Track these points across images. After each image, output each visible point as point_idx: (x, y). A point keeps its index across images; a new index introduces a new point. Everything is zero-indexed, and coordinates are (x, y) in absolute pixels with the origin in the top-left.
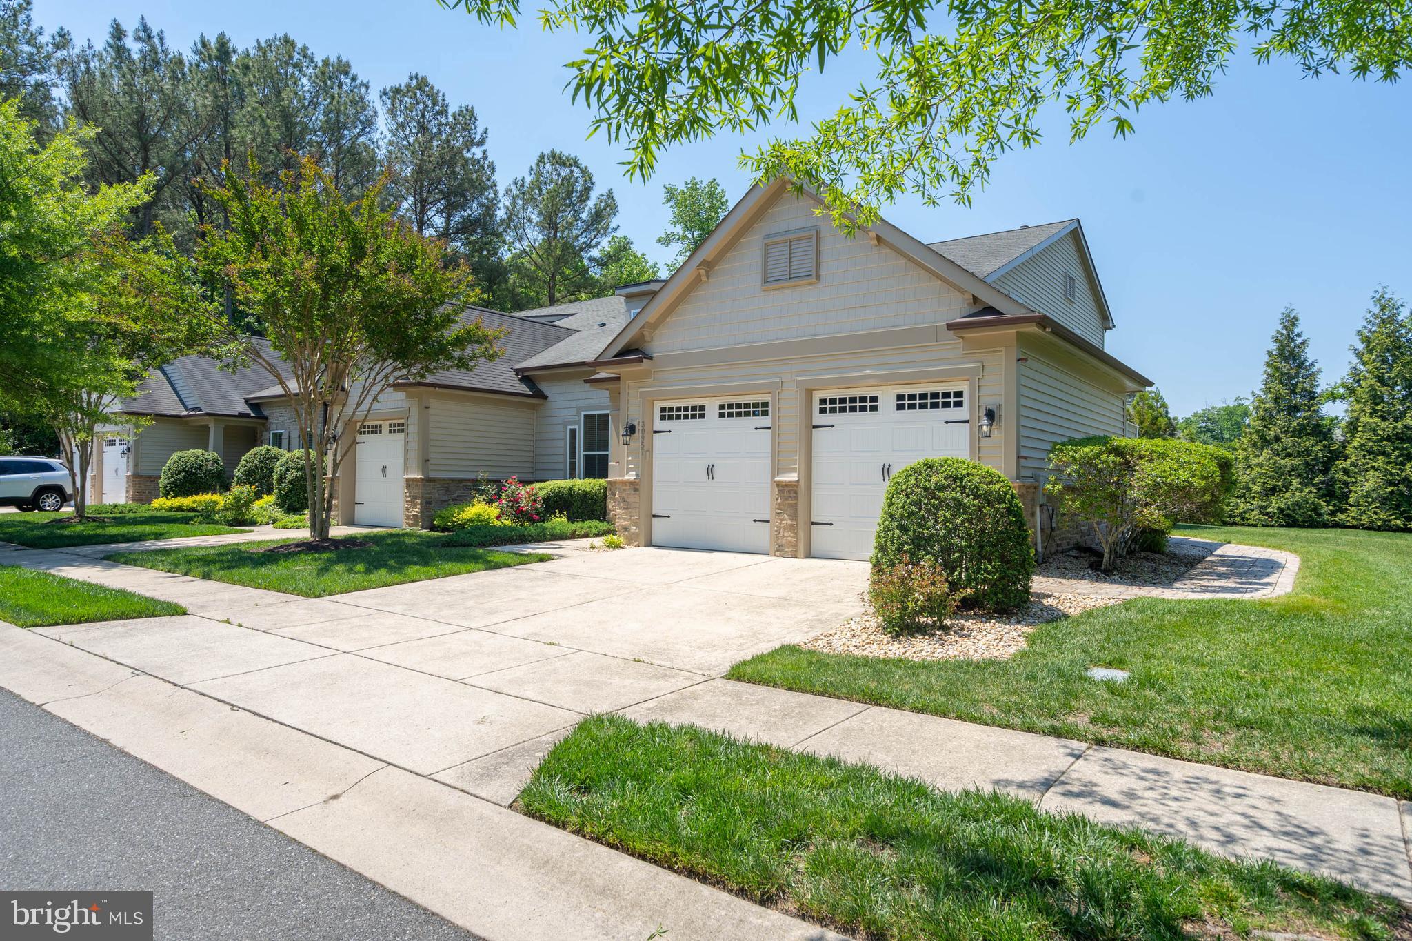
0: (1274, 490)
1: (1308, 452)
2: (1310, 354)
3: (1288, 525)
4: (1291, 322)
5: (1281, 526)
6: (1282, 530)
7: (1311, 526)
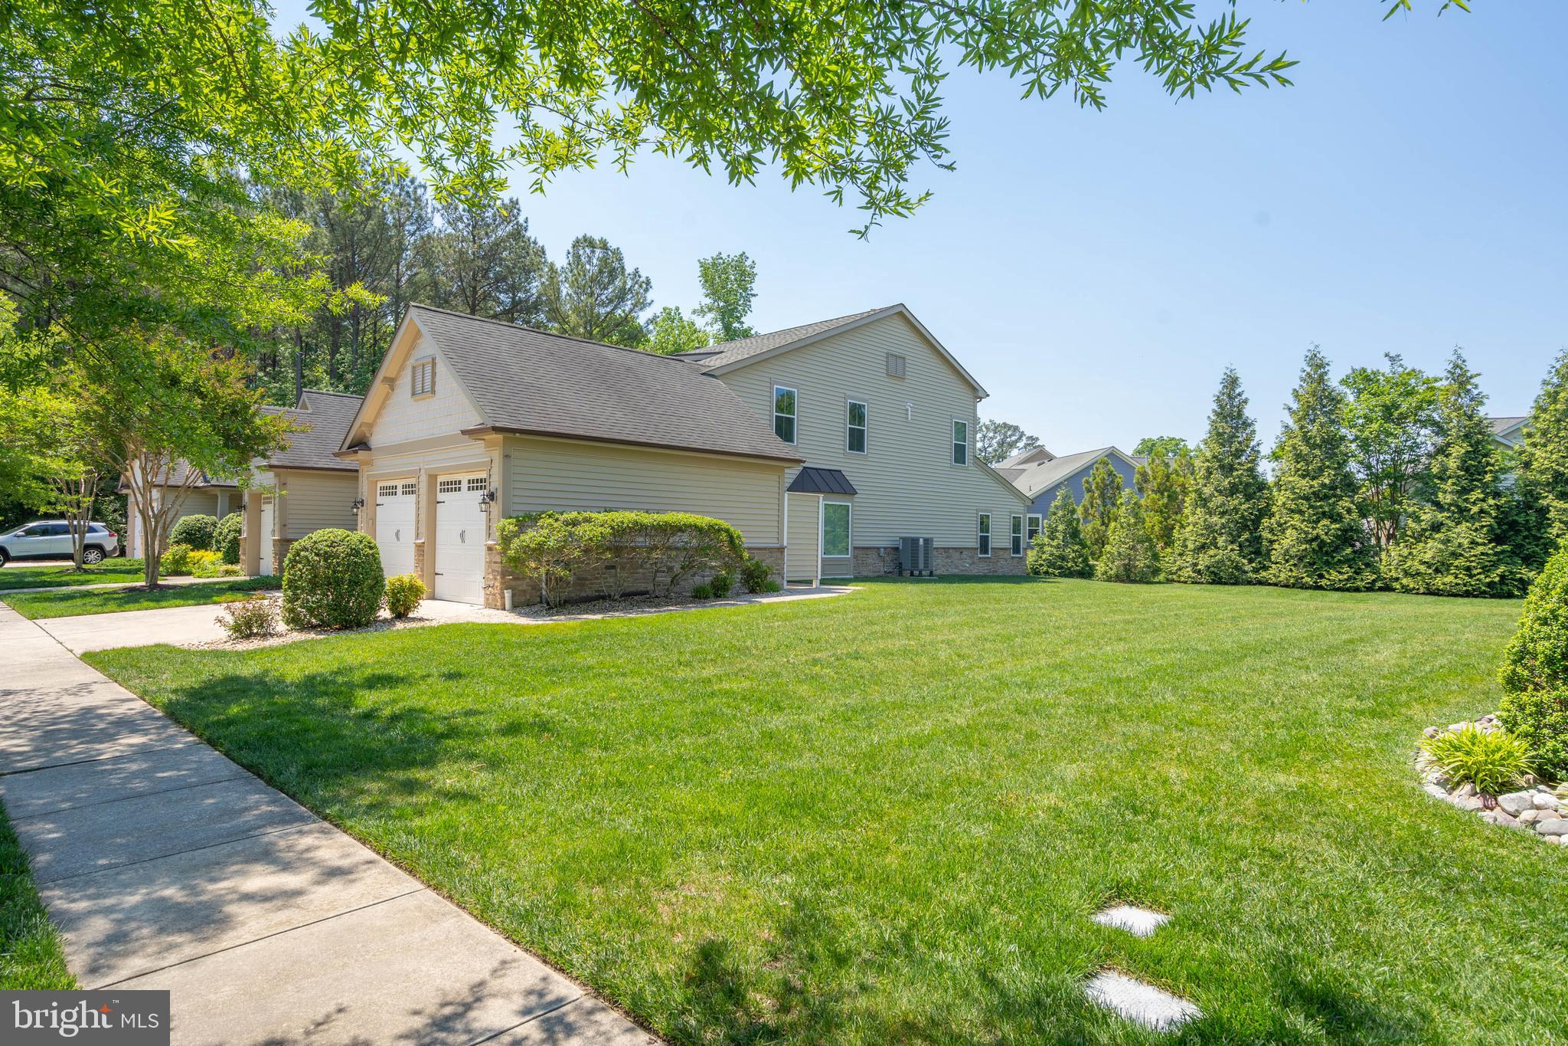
0: (1203, 547)
1: (1236, 510)
2: (1249, 412)
3: (1213, 582)
4: (1232, 382)
5: (1209, 583)
6: (1210, 587)
7: (1236, 583)
